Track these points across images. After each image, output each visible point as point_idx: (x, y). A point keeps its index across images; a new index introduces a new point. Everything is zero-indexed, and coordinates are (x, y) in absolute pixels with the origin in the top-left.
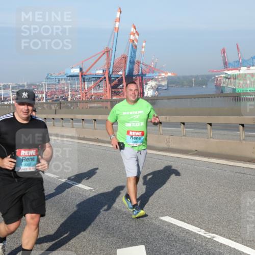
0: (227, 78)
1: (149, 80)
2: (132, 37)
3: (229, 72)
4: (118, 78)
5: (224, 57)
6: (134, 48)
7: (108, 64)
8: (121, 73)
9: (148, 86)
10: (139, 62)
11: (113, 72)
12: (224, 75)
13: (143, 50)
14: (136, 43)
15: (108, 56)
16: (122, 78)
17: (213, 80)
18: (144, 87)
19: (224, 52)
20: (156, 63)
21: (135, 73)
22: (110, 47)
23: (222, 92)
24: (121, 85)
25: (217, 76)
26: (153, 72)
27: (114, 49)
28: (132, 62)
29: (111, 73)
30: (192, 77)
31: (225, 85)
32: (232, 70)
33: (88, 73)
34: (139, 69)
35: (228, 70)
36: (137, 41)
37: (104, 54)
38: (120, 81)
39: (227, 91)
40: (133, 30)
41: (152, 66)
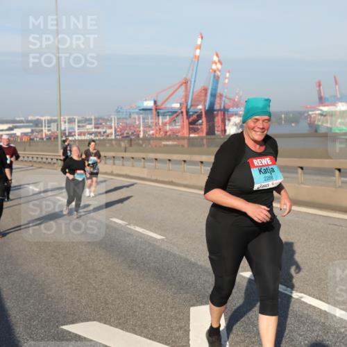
0: (322, 115)
1: (232, 115)
2: (214, 67)
3: (325, 109)
4: (196, 112)
5: (319, 92)
6: (217, 79)
7: (186, 97)
8: (200, 107)
9: (231, 123)
10: (221, 96)
11: (192, 106)
12: (319, 112)
13: (227, 81)
14: (218, 73)
15: (186, 88)
16: (201, 112)
17: (306, 118)
18: (227, 123)
19: (320, 85)
20: (241, 97)
21: (217, 107)
22: (189, 77)
23: (316, 131)
24: (200, 121)
25: (310, 113)
26: (237, 107)
27: (193, 80)
28: (214, 95)
29: (189, 107)
30: (282, 113)
31: (320, 123)
32: (328, 105)
33: (163, 106)
34: (220, 104)
35: (324, 106)
36: (220, 71)
37: (181, 85)
38: (199, 117)
39: (322, 130)
40: (215, 58)
41: (236, 100)
